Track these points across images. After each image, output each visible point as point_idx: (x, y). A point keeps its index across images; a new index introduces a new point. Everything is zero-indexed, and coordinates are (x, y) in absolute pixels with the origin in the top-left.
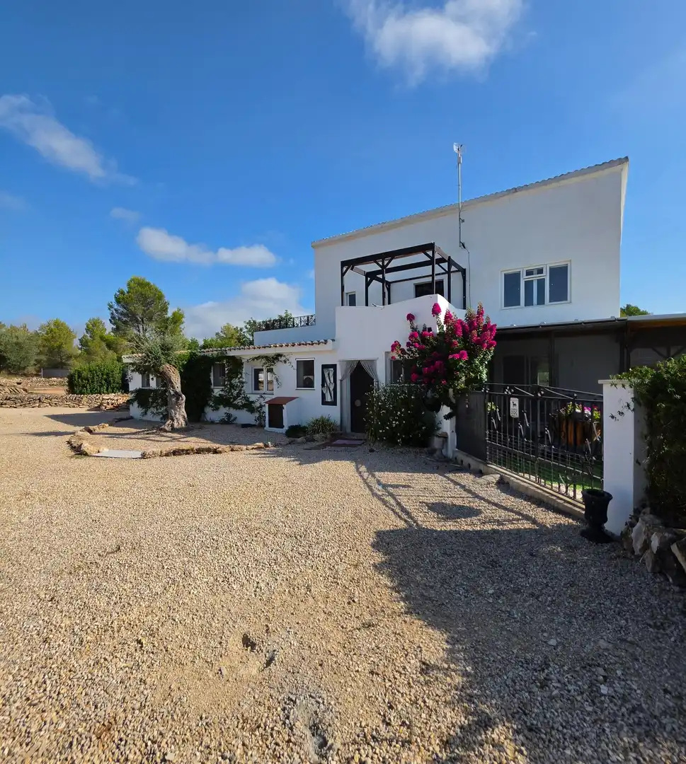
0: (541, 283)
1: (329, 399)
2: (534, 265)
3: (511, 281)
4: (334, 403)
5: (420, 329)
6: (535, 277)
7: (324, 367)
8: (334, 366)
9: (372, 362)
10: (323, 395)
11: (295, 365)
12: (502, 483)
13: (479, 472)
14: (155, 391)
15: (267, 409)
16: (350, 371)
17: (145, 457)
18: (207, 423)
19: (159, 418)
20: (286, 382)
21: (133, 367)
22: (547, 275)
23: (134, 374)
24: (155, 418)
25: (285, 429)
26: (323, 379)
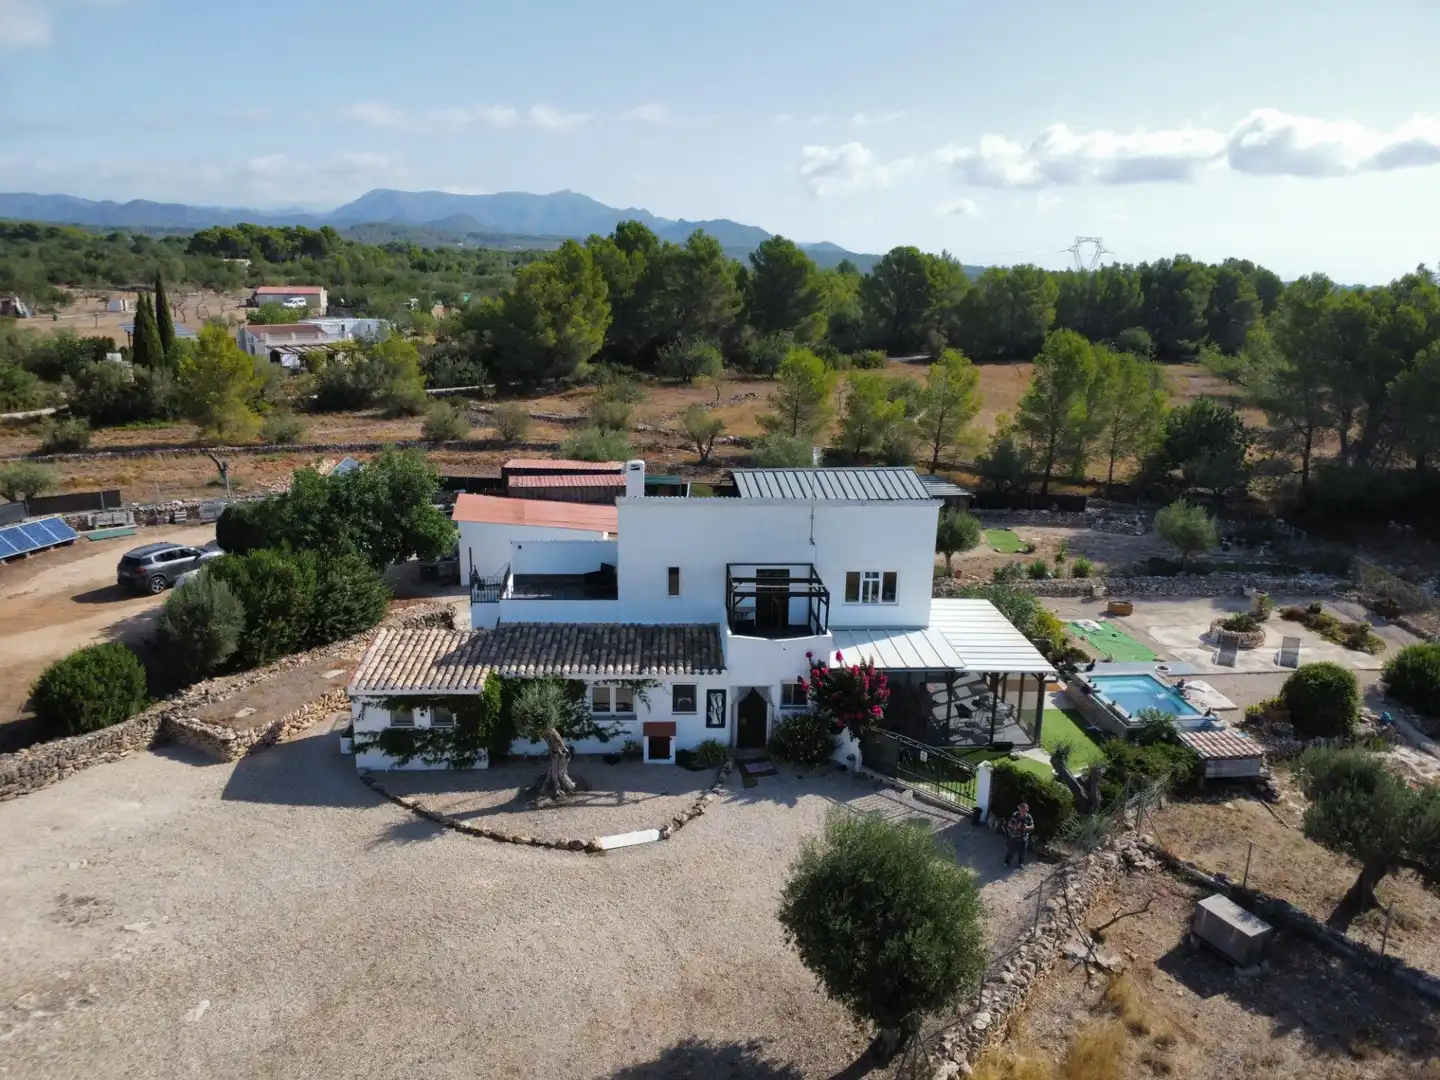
0: (876, 585)
1: (715, 721)
2: (872, 570)
3: (852, 580)
4: (722, 725)
5: (816, 663)
6: (871, 580)
7: (710, 692)
8: (723, 692)
9: (766, 689)
10: (709, 719)
11: (670, 690)
12: (916, 796)
13: (893, 787)
14: (431, 731)
15: (646, 741)
16: (745, 696)
17: (664, 837)
18: (518, 758)
19: (443, 766)
20: (657, 706)
21: (376, 700)
22: (881, 580)
23: (369, 709)
24: (434, 767)
25: (673, 759)
26: (709, 703)
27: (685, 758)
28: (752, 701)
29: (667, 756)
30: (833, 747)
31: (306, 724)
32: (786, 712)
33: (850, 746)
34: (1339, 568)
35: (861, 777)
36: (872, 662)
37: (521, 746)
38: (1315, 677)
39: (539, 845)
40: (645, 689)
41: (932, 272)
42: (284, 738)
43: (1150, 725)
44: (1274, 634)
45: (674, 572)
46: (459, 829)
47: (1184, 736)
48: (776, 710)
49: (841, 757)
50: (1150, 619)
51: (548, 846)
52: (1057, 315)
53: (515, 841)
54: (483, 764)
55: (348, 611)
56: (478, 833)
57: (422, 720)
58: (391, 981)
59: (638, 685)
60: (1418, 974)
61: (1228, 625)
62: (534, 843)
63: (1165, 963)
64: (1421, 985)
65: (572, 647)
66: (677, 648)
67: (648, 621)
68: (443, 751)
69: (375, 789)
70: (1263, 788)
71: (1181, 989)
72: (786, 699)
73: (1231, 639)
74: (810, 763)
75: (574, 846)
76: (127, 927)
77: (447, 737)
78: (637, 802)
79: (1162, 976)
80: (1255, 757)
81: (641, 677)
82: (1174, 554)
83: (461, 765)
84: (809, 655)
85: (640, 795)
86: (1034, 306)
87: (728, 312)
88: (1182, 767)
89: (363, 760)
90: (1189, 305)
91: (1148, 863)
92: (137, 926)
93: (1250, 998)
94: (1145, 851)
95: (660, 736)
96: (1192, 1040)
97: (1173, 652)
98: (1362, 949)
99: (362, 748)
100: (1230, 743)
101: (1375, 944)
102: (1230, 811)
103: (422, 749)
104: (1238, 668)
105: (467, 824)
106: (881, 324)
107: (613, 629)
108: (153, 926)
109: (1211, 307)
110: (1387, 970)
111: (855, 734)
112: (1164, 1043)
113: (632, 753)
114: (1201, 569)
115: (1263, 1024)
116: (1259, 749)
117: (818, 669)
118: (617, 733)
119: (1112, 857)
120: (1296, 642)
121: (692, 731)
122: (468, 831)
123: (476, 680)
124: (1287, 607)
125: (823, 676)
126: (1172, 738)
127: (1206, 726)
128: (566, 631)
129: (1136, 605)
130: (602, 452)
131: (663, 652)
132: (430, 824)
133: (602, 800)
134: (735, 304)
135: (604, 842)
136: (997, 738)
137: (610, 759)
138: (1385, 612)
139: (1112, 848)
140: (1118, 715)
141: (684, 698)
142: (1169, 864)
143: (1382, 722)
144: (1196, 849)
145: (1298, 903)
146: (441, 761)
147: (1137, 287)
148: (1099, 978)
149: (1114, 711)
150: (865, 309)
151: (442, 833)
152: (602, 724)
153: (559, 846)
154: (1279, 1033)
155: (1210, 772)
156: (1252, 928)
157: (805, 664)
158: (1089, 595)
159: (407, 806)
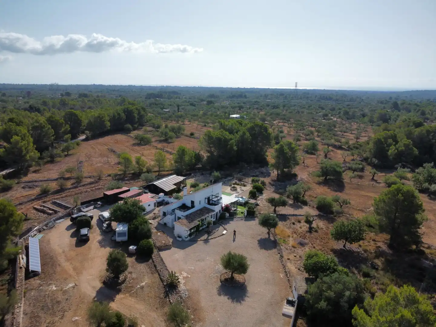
8: (215, 214)
11: (210, 216)
12: (237, 217)
13: (234, 218)
14: (193, 232)
17: (226, 231)
19: (195, 236)
21: (189, 230)
27: (213, 224)
28: (217, 214)
35: (229, 218)
38: (253, 191)
43: (246, 202)
44: (237, 187)
45: (200, 201)
48: (219, 215)
52: (110, 123)
53: (217, 237)
54: (198, 234)
56: (212, 239)
59: (208, 216)
61: (231, 188)
62: (219, 237)
64: (284, 215)
65: (197, 215)
70: (258, 205)
72: (219, 213)
73: (234, 189)
75: (222, 235)
77: (195, 232)
78: (218, 229)
80: (256, 202)
84: (221, 206)
86: (105, 122)
89: (187, 239)
90: (135, 117)
98: (279, 214)
99: (187, 237)
100: (252, 201)
102: (259, 208)
103: (192, 235)
104: (240, 193)
105: (209, 239)
110: (282, 215)
111: (228, 213)
120: (242, 188)
123: (196, 222)
124: (233, 183)
125: (224, 208)
126: (249, 203)
127: (249, 200)
131: (206, 212)
132: (206, 241)
135: (224, 233)
136: (234, 209)
140: (242, 202)
141: (212, 216)
155: (254, 205)
159: (200, 241)
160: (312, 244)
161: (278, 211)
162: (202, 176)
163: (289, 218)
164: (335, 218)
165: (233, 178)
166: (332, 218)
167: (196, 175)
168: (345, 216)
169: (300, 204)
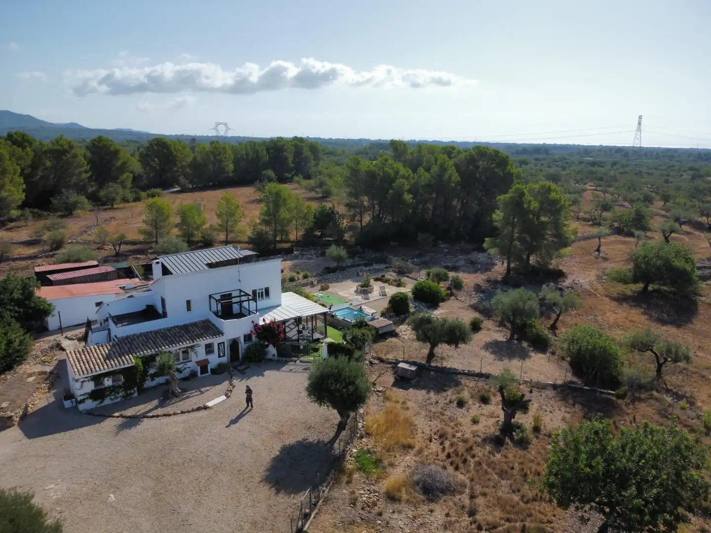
0: (262, 292)
1: (222, 355)
2: (260, 287)
3: (254, 293)
4: (224, 356)
5: (255, 324)
6: (260, 291)
7: (219, 344)
8: (224, 343)
9: (238, 338)
10: (219, 354)
11: (204, 347)
12: (301, 361)
13: (291, 361)
14: (112, 386)
15: (199, 368)
16: (231, 342)
17: (228, 397)
18: (147, 389)
19: (119, 399)
20: (200, 354)
21: (87, 379)
22: (264, 291)
23: (84, 383)
24: (115, 401)
25: (210, 373)
26: (219, 348)
27: (214, 371)
28: (234, 344)
29: (208, 372)
30: (266, 353)
31: (36, 402)
32: (247, 345)
33: (272, 350)
34: (383, 260)
35: (278, 361)
36: (275, 319)
37: (149, 384)
38: (398, 297)
39: (185, 412)
40: (196, 349)
41: (175, 149)
42: (30, 410)
43: (359, 322)
44: (376, 287)
45: (188, 302)
46: (148, 417)
47: (370, 323)
48: (243, 346)
49: (270, 356)
50: (336, 290)
51: (189, 412)
52: (234, 166)
53: (175, 414)
54: (136, 395)
55: (18, 351)
56: (158, 416)
57: (108, 382)
58: (173, 465)
59: (192, 347)
60: (450, 369)
61: (362, 286)
62: (182, 412)
63: (394, 385)
64: (451, 371)
65: (157, 339)
66: (199, 331)
67: (182, 324)
68: (118, 393)
69: (97, 416)
70: (394, 333)
71: (401, 390)
72: (245, 341)
73: (365, 289)
74: (260, 361)
75: (199, 409)
76: (47, 488)
77: (119, 387)
78: (208, 390)
79: (395, 389)
80: (391, 324)
81: (192, 344)
82: (334, 264)
83: (127, 397)
84: (253, 322)
85: (208, 388)
86: (224, 163)
87: (84, 176)
88: (373, 332)
89: (81, 407)
90: (286, 159)
91: (376, 362)
92: (51, 486)
93: (418, 387)
94: (374, 358)
95: (204, 365)
96: (410, 400)
97: (349, 298)
98: (437, 367)
99: (82, 401)
100: (382, 322)
101: (439, 365)
102: (389, 342)
103: (108, 395)
104: (371, 300)
105: (150, 414)
106: (152, 175)
107: (169, 329)
108: (58, 484)
109: (294, 159)
110: (443, 371)
111: (274, 346)
112: (404, 403)
113: (193, 374)
114: (343, 269)
115: (424, 392)
116: (391, 322)
117: (256, 326)
118: (185, 369)
119: (367, 362)
120: (384, 288)
121: (214, 360)
122: (153, 417)
124: (375, 277)
125: (259, 329)
126: (367, 325)
127: (373, 319)
128: (150, 334)
129: (330, 285)
130: (82, 257)
131: (195, 333)
132: (134, 421)
133: (194, 394)
134: (86, 172)
135: (210, 404)
136: (314, 338)
137: (185, 379)
138: (401, 272)
139: (366, 360)
140: (347, 321)
141: (209, 349)
142: (381, 360)
143: (416, 307)
144: (386, 354)
145: (418, 361)
146: (118, 398)
147: (265, 152)
148: (380, 394)
149: (345, 321)
150: (145, 169)
151: (142, 421)
152: (179, 366)
153: (193, 410)
154: (428, 392)
155: (380, 332)
156: (413, 368)
157: (252, 325)
158: (312, 285)
159: (118, 417)
160: (472, 497)
161: (442, 359)
162: (321, 258)
163: (458, 384)
164: (620, 401)
165: (386, 268)
166: (609, 402)
167: (303, 255)
168: (656, 399)
169: (525, 344)
